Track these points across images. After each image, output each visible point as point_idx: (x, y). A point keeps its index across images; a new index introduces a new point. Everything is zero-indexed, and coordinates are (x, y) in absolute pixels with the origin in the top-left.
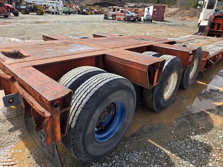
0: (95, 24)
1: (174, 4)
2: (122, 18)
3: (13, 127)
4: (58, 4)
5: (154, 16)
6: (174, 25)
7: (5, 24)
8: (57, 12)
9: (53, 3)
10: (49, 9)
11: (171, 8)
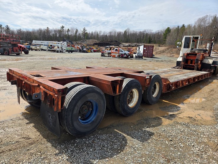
0: (93, 60)
1: (164, 43)
2: (117, 55)
3: (29, 122)
4: (62, 45)
5: (144, 53)
6: (162, 61)
7: (18, 61)
8: (62, 50)
9: (59, 44)
10: (54, 49)
11: (162, 46)
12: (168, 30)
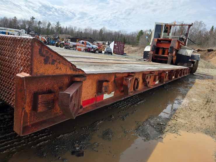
2: (83, 49)
5: (115, 50)
11: (135, 47)
12: (141, 33)
